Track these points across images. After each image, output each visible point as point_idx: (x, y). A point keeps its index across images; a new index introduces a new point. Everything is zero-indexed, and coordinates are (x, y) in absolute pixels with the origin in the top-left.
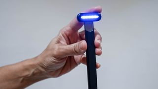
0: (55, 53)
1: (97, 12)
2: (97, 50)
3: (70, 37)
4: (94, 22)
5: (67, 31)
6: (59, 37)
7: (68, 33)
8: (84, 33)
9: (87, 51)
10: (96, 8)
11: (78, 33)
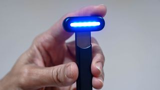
0: (23, 80)
1: (98, 16)
2: (95, 81)
3: (51, 53)
4: (92, 32)
5: (46, 41)
6: (31, 52)
7: (47, 45)
8: (74, 46)
9: (79, 81)
10: (96, 7)
11: (65, 46)
